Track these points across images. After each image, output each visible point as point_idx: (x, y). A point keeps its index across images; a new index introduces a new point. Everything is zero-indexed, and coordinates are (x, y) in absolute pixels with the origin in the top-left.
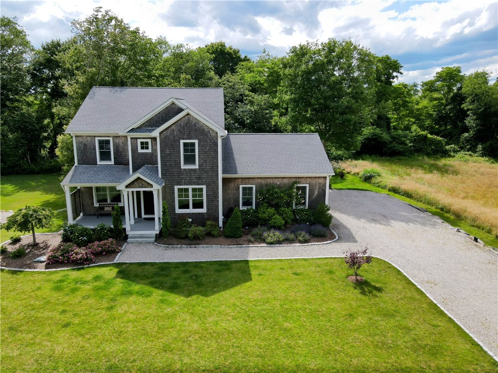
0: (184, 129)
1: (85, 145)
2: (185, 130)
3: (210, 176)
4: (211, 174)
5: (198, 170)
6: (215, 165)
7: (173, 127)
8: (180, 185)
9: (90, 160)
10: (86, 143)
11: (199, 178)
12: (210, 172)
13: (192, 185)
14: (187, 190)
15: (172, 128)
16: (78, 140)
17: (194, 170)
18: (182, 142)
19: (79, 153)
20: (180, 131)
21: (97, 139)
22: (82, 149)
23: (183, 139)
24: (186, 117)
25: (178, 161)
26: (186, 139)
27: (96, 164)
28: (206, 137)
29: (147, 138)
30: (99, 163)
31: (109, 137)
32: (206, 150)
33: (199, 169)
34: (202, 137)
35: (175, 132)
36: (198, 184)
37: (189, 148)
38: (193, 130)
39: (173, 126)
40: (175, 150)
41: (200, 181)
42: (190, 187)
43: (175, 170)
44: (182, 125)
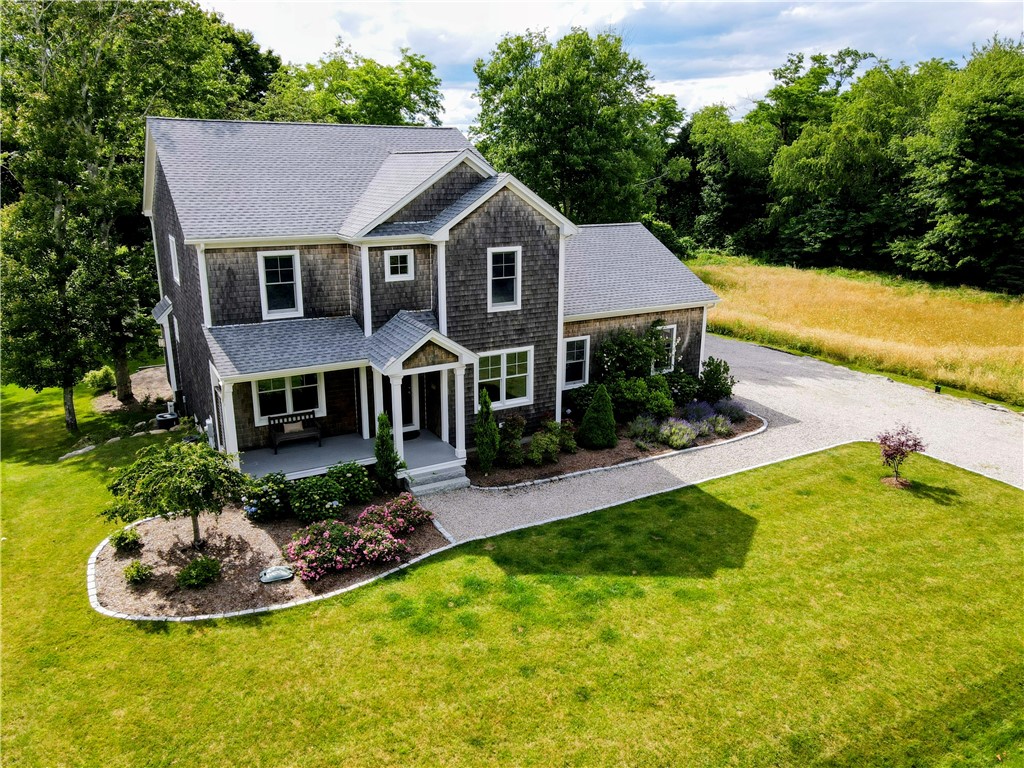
0: (495, 223)
1: (230, 272)
2: (498, 224)
3: (543, 324)
4: (545, 320)
5: (519, 313)
6: (551, 300)
7: (474, 219)
8: (485, 349)
9: (242, 310)
10: (233, 266)
11: (521, 331)
12: (543, 315)
13: (507, 346)
14: (497, 359)
15: (470, 221)
16: (211, 261)
17: (513, 314)
18: (491, 251)
19: (216, 296)
20: (486, 226)
21: (261, 255)
22: (223, 284)
23: (494, 245)
24: (501, 194)
25: (482, 297)
26: (498, 245)
27: (258, 318)
28: (537, 239)
29: (405, 247)
30: (266, 315)
31: (292, 248)
32: (537, 268)
33: (523, 310)
34: (530, 239)
35: (478, 231)
36: (519, 345)
37: (504, 263)
38: (513, 224)
39: (474, 215)
40: (477, 272)
41: (524, 336)
42: (504, 352)
43: (475, 317)
44: (492, 214)
